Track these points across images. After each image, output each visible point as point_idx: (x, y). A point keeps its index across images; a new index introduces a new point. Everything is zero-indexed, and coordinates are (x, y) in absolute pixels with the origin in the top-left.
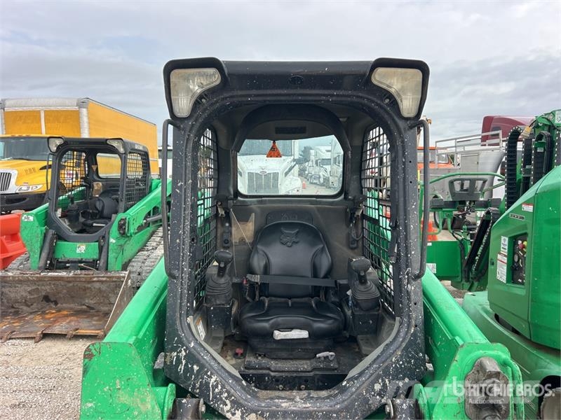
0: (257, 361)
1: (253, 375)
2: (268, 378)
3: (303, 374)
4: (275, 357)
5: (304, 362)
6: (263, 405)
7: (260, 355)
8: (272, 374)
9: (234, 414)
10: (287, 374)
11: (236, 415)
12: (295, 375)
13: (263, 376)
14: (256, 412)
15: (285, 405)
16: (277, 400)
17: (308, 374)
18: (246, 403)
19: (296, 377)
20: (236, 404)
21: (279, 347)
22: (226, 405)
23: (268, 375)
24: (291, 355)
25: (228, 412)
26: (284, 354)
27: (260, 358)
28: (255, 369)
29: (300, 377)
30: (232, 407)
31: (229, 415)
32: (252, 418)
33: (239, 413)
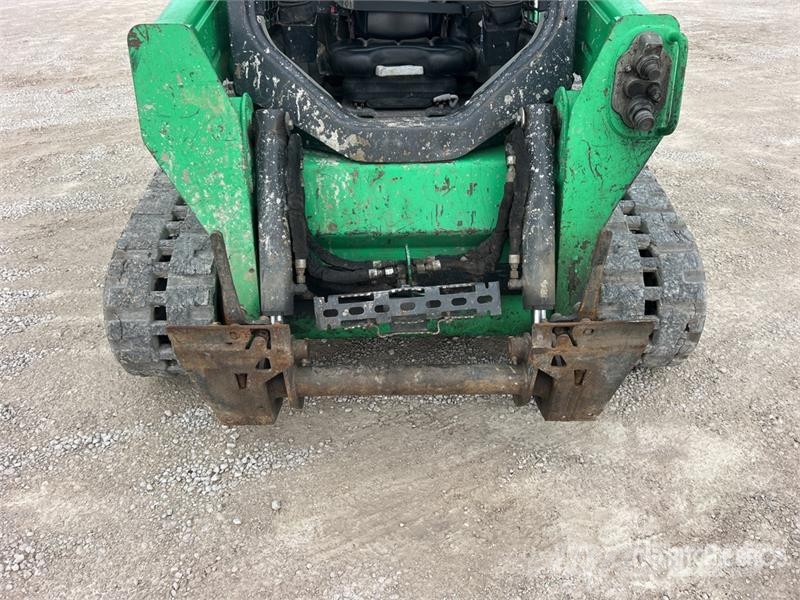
9: (329, 137)
11: (332, 138)
14: (356, 133)
15: (392, 124)
18: (344, 123)
20: (331, 124)
22: (319, 125)
25: (321, 134)
30: (326, 128)
31: (323, 138)
32: (352, 140)
33: (335, 135)
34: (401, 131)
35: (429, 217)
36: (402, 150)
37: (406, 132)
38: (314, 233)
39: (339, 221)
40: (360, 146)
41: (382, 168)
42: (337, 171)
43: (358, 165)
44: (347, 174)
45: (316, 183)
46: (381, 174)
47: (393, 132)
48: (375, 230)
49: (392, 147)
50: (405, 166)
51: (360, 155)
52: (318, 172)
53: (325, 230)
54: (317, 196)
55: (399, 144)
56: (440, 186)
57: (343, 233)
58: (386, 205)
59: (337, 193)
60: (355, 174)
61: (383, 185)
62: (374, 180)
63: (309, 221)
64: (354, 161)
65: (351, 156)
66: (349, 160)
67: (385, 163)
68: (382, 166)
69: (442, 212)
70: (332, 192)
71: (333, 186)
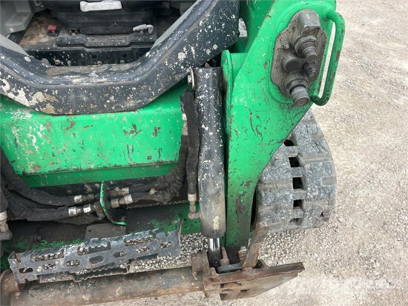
0: (70, 37)
1: (67, 52)
2: (84, 55)
3: (121, 49)
4: (90, 33)
5: (123, 36)
6: (50, 82)
7: (73, 31)
8: (88, 50)
9: (16, 94)
10: (103, 50)
11: (20, 95)
12: (112, 50)
13: (78, 52)
14: (42, 90)
15: (76, 80)
16: (67, 77)
17: (126, 49)
18: (27, 81)
19: (113, 52)
20: (16, 84)
21: (92, 21)
22: (4, 85)
23: (83, 52)
24: (108, 29)
25: (8, 92)
26: (100, 29)
27: (74, 34)
28: (67, 45)
29: (118, 52)
30: (12, 87)
31: (11, 95)
32: (39, 96)
33: (22, 93)
34: (85, 88)
35: (123, 154)
36: (88, 103)
37: (89, 89)
38: (21, 173)
39: (41, 163)
40: (48, 101)
41: (73, 118)
42: (31, 124)
43: (51, 117)
44: (41, 125)
45: (12, 135)
46: (73, 124)
47: (77, 90)
48: (76, 167)
49: (79, 101)
50: (94, 116)
51: (50, 108)
52: (12, 125)
53: (30, 170)
54: (17, 145)
55: (84, 99)
56: (129, 130)
57: (47, 171)
58: (82, 148)
59: (34, 141)
60: (48, 125)
61: (76, 132)
62: (67, 129)
63: (13, 164)
64: (45, 114)
65: (41, 109)
66: (40, 112)
67: (75, 114)
68: (72, 117)
69: (133, 150)
70: (30, 141)
71: (30, 135)
